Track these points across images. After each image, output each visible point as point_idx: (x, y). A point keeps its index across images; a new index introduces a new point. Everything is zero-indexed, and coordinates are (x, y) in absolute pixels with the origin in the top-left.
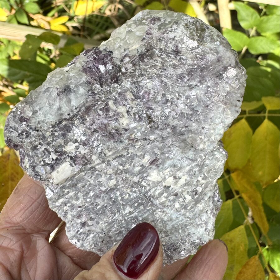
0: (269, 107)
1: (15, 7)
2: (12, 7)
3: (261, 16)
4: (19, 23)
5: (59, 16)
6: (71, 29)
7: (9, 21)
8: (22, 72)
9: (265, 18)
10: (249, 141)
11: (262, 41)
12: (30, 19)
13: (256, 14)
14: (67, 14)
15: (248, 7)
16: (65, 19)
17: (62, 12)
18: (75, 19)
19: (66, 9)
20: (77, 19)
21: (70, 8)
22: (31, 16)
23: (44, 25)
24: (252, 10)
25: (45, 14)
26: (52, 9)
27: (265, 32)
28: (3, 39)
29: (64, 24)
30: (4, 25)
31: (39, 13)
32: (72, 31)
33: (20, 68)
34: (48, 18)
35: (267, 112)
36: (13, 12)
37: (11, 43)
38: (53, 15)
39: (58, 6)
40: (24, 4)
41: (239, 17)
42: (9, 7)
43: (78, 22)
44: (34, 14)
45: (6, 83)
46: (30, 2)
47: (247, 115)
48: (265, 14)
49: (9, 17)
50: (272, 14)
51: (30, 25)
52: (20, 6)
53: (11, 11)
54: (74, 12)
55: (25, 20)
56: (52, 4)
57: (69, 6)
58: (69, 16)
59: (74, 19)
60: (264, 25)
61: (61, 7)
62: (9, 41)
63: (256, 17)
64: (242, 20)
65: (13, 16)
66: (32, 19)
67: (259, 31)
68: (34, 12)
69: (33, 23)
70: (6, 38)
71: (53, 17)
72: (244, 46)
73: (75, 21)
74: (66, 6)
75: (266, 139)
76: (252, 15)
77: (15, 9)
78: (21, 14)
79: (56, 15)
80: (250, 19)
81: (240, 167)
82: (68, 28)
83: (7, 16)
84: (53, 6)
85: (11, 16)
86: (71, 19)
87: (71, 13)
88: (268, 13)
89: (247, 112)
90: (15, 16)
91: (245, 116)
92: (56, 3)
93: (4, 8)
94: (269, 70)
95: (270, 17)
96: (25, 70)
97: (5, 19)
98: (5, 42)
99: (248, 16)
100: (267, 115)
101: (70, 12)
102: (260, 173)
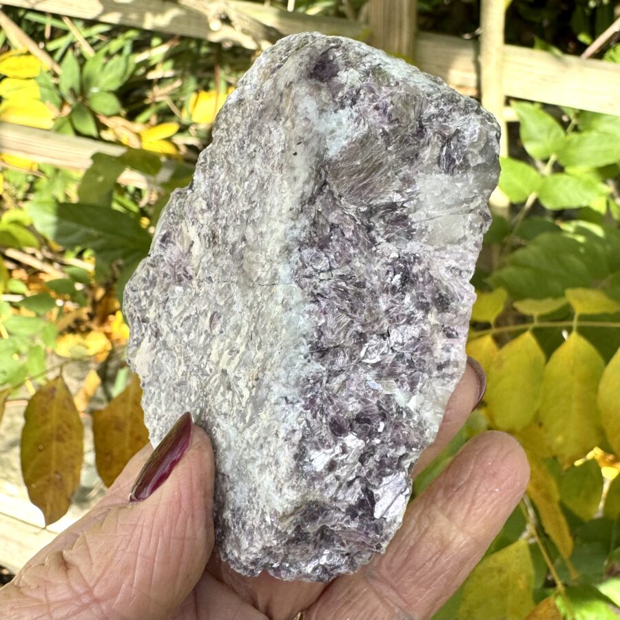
0: (579, 309)
1: (70, 101)
2: (63, 102)
3: (566, 134)
4: (78, 134)
5: (160, 123)
6: (183, 150)
7: (58, 129)
8: (83, 230)
9: (574, 137)
10: (538, 376)
11: (566, 182)
12: (101, 126)
13: (558, 129)
14: (176, 119)
15: (542, 113)
16: (170, 128)
17: (165, 115)
18: (192, 129)
19: (174, 109)
20: (196, 130)
21: (181, 108)
22: (103, 120)
23: (129, 139)
24: (550, 120)
25: (131, 117)
26: (145, 108)
27: (573, 164)
28: (45, 164)
29: (169, 139)
30: (46, 137)
31: (118, 115)
32: (186, 154)
33: (79, 221)
34: (138, 126)
35: (576, 317)
36: (67, 110)
37: (60, 174)
38: (147, 121)
39: (158, 103)
40: (89, 95)
41: (524, 133)
42: (59, 100)
43: (198, 136)
44: (109, 116)
45: (49, 255)
46: (102, 91)
47: (536, 324)
48: (576, 129)
49: (59, 122)
50: (589, 128)
51: (99, 139)
52: (80, 99)
53: (61, 108)
54: (191, 116)
55: (91, 128)
56: (145, 97)
57: (179, 104)
58: (179, 123)
59: (190, 131)
60: (572, 152)
61: (163, 105)
62: (57, 171)
63: (558, 135)
64: (531, 139)
65: (66, 119)
66: (105, 127)
67: (562, 162)
68: (108, 111)
69: (106, 135)
70: (51, 164)
71: (147, 125)
72: (531, 192)
73: (190, 135)
74: (175, 102)
75: (572, 372)
76: (550, 130)
77: (70, 106)
78: (83, 115)
79: (154, 120)
80: (544, 137)
81: (518, 428)
82: (177, 147)
83: (54, 120)
84: (147, 102)
85: (62, 118)
86: (183, 129)
87: (185, 117)
88: (580, 127)
89: (535, 320)
90: (70, 118)
91: (531, 326)
92: (154, 97)
93: (48, 102)
94: (581, 239)
95: (585, 135)
96: (88, 226)
97: (50, 124)
98: (49, 172)
99: (541, 131)
100: (575, 323)
101: (181, 115)
102: (559, 439)
